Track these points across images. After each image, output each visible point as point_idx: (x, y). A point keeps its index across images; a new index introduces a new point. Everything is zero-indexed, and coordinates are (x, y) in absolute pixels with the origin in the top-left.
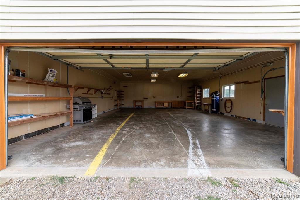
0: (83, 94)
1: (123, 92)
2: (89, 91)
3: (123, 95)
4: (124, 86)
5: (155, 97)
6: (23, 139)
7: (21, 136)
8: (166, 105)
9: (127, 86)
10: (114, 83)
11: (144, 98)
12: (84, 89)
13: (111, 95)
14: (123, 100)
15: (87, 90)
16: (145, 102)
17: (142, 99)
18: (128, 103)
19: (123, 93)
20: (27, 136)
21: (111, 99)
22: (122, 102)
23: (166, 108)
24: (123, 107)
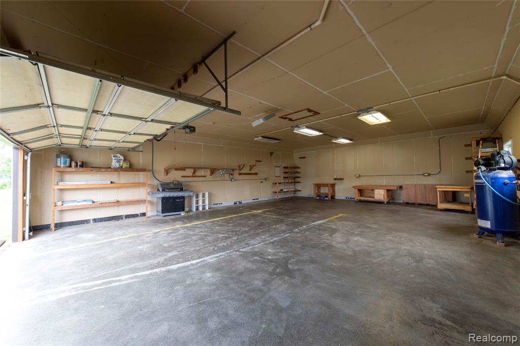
0: (183, 177)
1: (299, 168)
2: (194, 172)
3: (299, 173)
4: (300, 158)
5: (360, 176)
6: (92, 222)
7: (89, 220)
8: (380, 195)
9: (305, 157)
10: (271, 155)
11: (335, 179)
12: (185, 170)
13: (258, 175)
14: (300, 182)
15: (192, 172)
16: (337, 188)
17: (332, 182)
18: (306, 190)
19: (298, 170)
20: (95, 220)
21: (262, 182)
22: (298, 187)
23: (380, 203)
24: (299, 194)
